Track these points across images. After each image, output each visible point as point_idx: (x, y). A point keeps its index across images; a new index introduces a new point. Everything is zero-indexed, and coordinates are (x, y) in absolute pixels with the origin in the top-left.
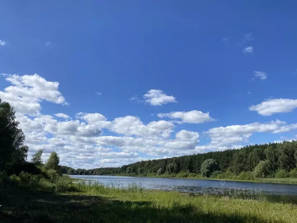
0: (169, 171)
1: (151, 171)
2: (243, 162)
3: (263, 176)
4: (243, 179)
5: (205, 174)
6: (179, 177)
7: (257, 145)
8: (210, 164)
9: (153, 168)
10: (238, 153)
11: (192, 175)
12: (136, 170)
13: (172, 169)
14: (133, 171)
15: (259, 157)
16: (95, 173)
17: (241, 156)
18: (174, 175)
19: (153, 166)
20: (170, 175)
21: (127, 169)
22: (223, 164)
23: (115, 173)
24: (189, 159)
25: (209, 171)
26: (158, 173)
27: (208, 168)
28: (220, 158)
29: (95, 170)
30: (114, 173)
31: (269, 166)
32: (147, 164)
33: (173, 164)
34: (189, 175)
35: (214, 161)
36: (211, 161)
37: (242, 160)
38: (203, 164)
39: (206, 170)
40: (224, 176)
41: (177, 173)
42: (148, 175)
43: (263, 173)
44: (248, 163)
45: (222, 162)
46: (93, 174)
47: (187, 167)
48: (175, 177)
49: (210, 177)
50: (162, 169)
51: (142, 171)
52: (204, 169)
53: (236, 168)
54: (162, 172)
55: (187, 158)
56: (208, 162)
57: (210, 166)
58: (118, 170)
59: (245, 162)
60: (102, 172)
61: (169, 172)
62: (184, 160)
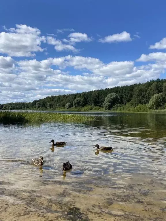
0: (75, 105)
1: (60, 105)
2: (142, 95)
3: (154, 108)
4: (138, 111)
5: (107, 107)
6: (84, 110)
7: (159, 80)
8: (112, 97)
9: (62, 102)
10: (138, 87)
11: (96, 108)
12: (45, 104)
13: (78, 103)
14: (42, 105)
15: (157, 91)
16: (4, 108)
17: (141, 90)
18: (80, 109)
19: (62, 101)
20: (76, 109)
21: (36, 104)
22: (126, 98)
23: (26, 108)
24: (96, 93)
25: (111, 104)
26: (66, 107)
27: (110, 102)
28: (125, 92)
29: (5, 104)
30: (24, 107)
31: (162, 98)
32: (56, 99)
33: (80, 98)
34: (94, 109)
35: (117, 95)
36: (114, 95)
37: (141, 94)
38: (106, 98)
39: (108, 104)
40: (123, 109)
41: (83, 107)
42: (56, 109)
43: (155, 105)
44: (146, 96)
45: (126, 96)
46: (3, 108)
47: (93, 101)
48: (81, 110)
49: (111, 110)
50: (70, 104)
51: (51, 106)
52: (106, 103)
53: (135, 101)
54: (70, 106)
55: (95, 92)
56: (111, 96)
57: (112, 100)
58: (30, 105)
59: (144, 96)
60: (12, 106)
61: (76, 107)
62: (91, 95)
